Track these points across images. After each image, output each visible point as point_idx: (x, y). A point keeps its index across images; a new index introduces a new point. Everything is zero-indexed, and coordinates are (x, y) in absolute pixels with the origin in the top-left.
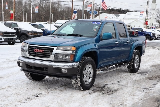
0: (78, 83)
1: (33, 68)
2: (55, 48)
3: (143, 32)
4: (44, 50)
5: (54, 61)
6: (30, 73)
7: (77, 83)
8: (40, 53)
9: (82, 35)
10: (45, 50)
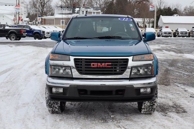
0: (154, 104)
1: (89, 93)
2: (130, 58)
3: (31, 30)
4: (110, 64)
5: (130, 79)
6: (59, 102)
7: (152, 105)
8: (103, 68)
9: (121, 37)
10: (112, 64)
